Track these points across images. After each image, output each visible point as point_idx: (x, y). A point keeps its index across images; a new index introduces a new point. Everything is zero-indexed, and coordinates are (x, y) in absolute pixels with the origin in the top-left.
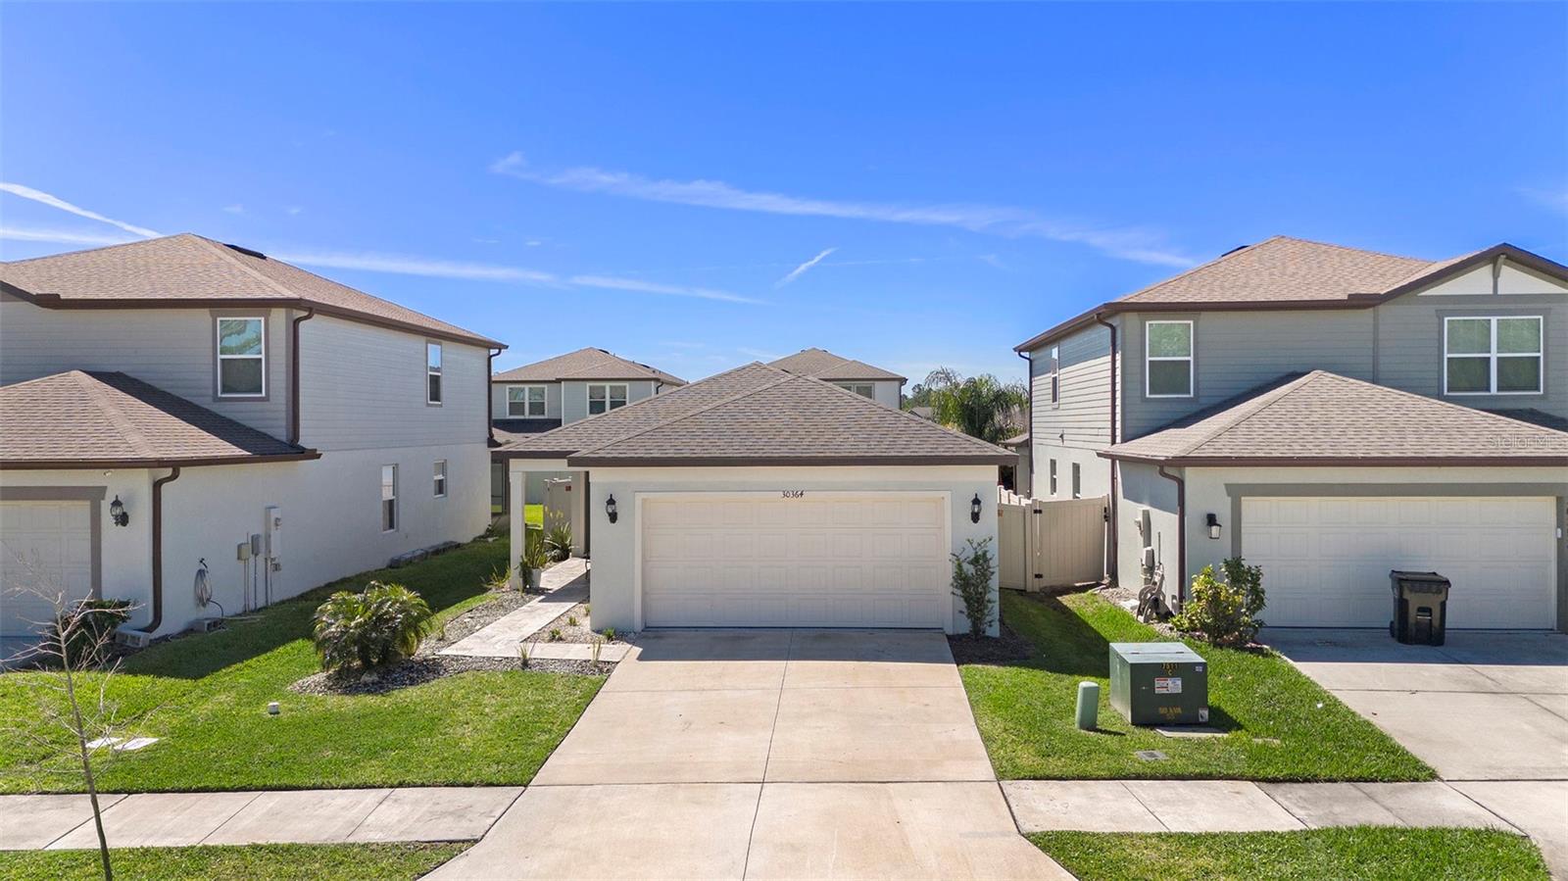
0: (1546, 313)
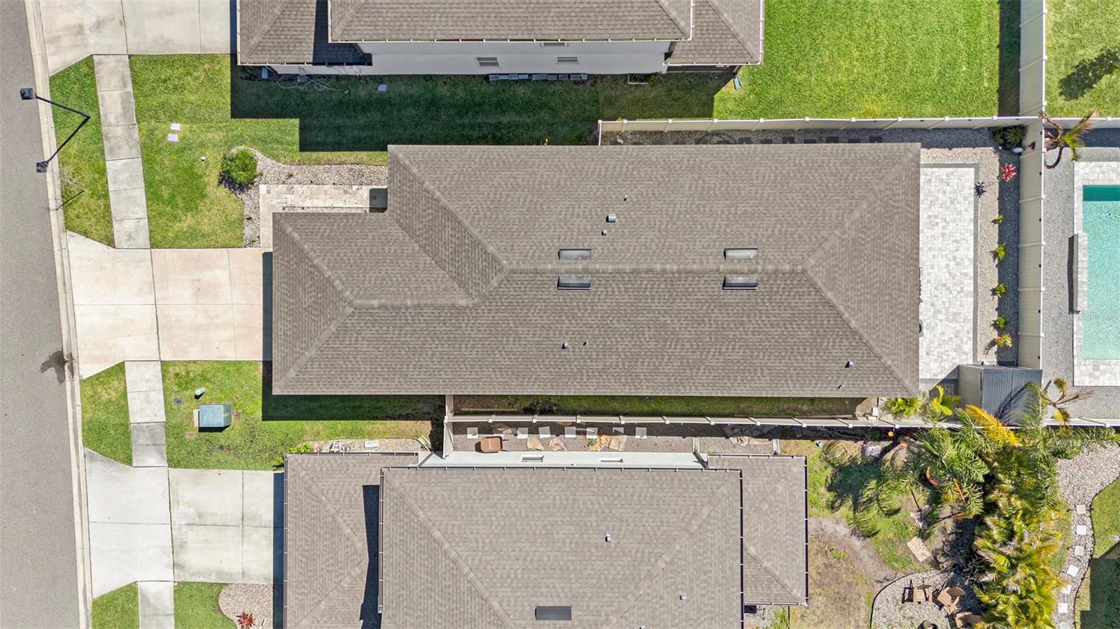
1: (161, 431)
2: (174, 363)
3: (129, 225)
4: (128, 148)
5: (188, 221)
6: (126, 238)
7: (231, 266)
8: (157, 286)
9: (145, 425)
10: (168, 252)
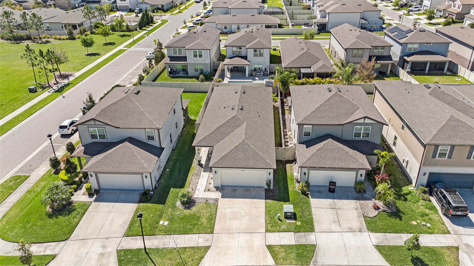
0: (372, 126)
1: (298, 234)
2: (266, 228)
3: (201, 240)
4: (165, 239)
5: (204, 220)
6: (207, 242)
7: (225, 207)
8: (231, 232)
9: (296, 239)
10: (216, 227)
